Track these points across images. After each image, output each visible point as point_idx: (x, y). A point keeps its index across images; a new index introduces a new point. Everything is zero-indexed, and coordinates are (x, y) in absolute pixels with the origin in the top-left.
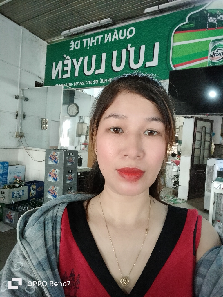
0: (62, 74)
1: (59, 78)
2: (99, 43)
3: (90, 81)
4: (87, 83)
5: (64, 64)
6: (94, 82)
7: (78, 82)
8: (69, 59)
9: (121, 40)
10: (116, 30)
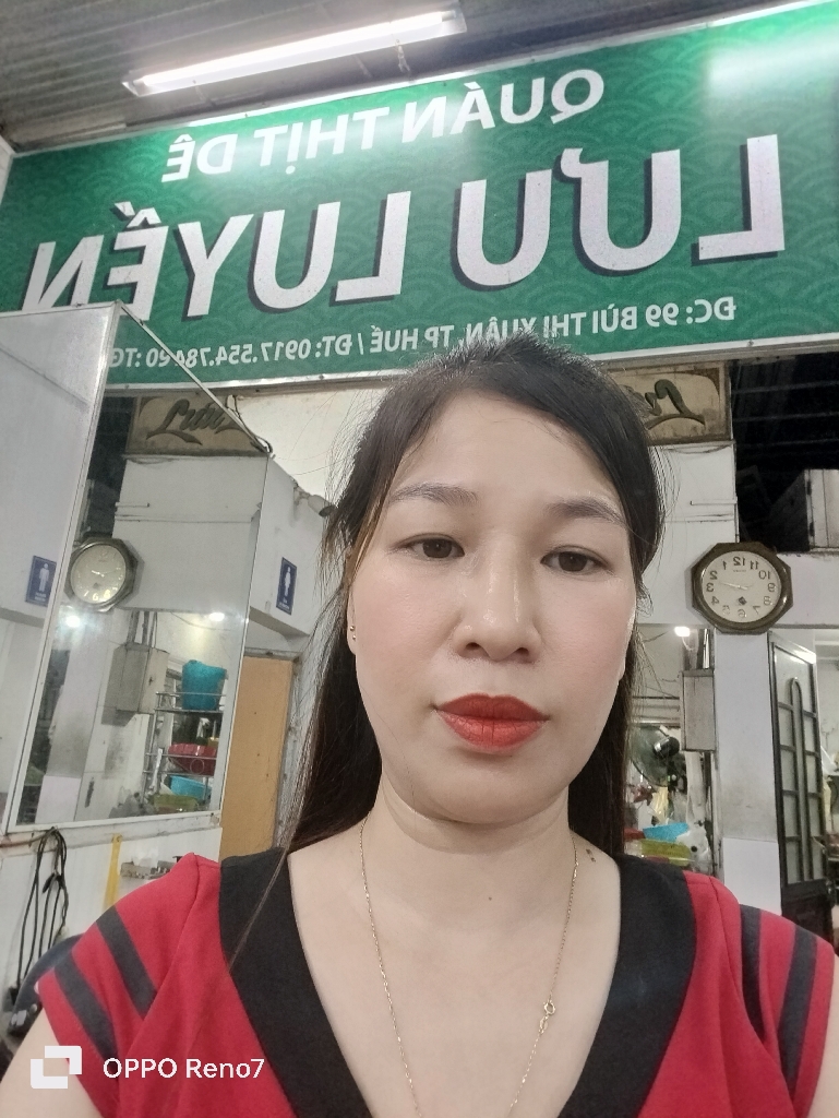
2: (367, 144)
3: (295, 343)
4: (271, 352)
5: (118, 251)
6: (323, 350)
7: (208, 350)
8: (151, 222)
9: (511, 126)
10: (479, 87)
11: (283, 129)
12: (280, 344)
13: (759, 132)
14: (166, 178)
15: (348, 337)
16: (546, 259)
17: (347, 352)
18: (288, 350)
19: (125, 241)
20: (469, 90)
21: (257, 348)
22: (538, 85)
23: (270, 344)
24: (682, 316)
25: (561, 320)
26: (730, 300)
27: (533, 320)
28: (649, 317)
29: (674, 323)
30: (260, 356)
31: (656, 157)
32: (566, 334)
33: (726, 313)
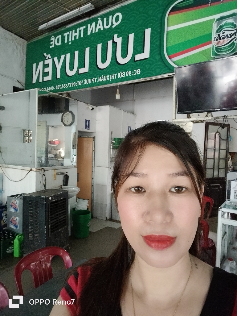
0: (43, 77)
1: (40, 82)
2: (82, 36)
3: (73, 83)
4: (70, 85)
5: (45, 65)
6: (77, 84)
7: (61, 85)
8: (49, 58)
9: (106, 29)
10: (100, 19)
11: (68, 33)
12: (71, 83)
13: (147, 28)
14: (51, 47)
15: (81, 81)
16: (111, 62)
17: (81, 85)
18: (72, 85)
19: (46, 62)
21: (68, 84)
22: (111, 17)
23: (69, 84)
24: (132, 73)
25: (113, 76)
26: (139, 69)
27: (109, 76)
28: (127, 74)
29: (130, 75)
30: (68, 86)
31: (129, 35)
32: (114, 79)
33: (139, 73)
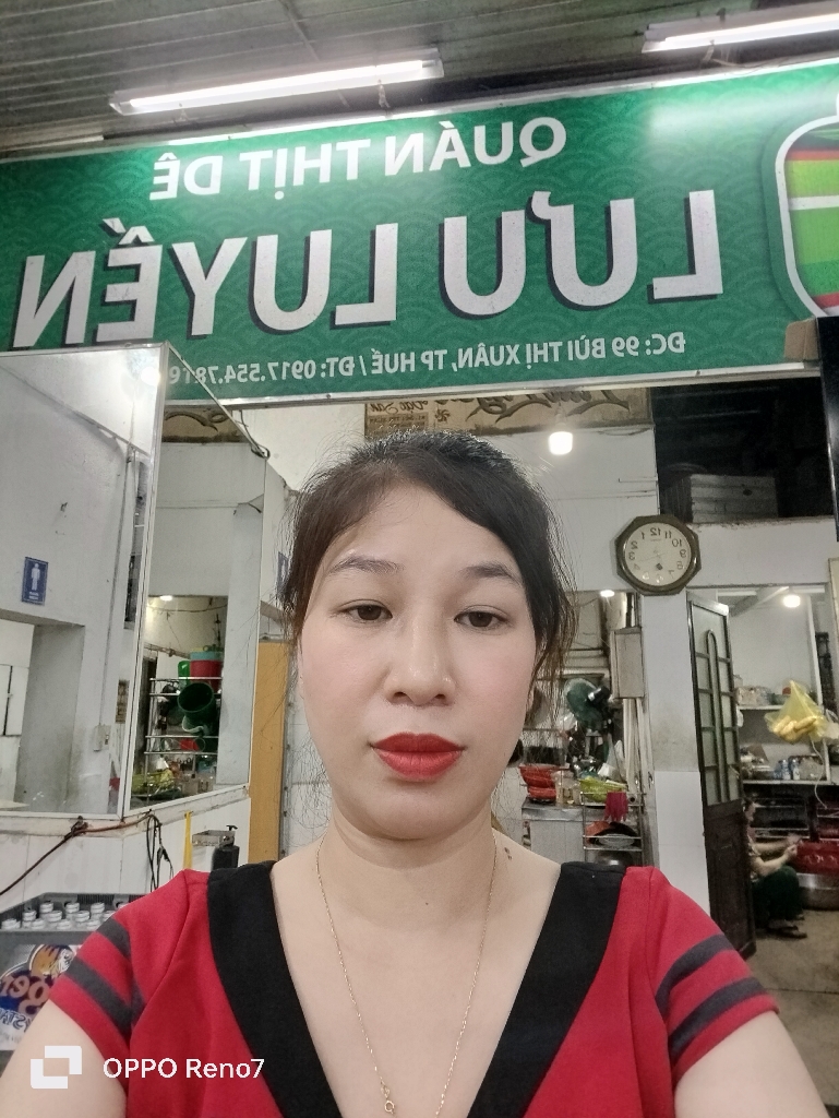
0: (94, 321)
1: (69, 341)
2: (352, 175)
3: (301, 364)
4: (278, 371)
5: (112, 268)
6: (327, 371)
8: (143, 240)
9: (485, 166)
10: (452, 126)
12: (286, 364)
13: (699, 187)
14: (154, 196)
15: (351, 359)
16: (525, 292)
17: (350, 373)
18: (294, 370)
19: (117, 258)
20: (443, 128)
21: (264, 368)
22: (507, 128)
23: (276, 364)
24: (642, 348)
25: (540, 348)
26: (681, 335)
28: (614, 348)
31: (613, 203)
32: (546, 360)
